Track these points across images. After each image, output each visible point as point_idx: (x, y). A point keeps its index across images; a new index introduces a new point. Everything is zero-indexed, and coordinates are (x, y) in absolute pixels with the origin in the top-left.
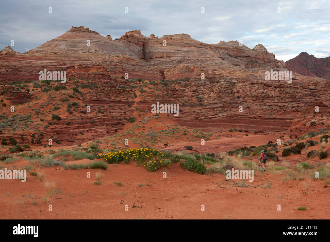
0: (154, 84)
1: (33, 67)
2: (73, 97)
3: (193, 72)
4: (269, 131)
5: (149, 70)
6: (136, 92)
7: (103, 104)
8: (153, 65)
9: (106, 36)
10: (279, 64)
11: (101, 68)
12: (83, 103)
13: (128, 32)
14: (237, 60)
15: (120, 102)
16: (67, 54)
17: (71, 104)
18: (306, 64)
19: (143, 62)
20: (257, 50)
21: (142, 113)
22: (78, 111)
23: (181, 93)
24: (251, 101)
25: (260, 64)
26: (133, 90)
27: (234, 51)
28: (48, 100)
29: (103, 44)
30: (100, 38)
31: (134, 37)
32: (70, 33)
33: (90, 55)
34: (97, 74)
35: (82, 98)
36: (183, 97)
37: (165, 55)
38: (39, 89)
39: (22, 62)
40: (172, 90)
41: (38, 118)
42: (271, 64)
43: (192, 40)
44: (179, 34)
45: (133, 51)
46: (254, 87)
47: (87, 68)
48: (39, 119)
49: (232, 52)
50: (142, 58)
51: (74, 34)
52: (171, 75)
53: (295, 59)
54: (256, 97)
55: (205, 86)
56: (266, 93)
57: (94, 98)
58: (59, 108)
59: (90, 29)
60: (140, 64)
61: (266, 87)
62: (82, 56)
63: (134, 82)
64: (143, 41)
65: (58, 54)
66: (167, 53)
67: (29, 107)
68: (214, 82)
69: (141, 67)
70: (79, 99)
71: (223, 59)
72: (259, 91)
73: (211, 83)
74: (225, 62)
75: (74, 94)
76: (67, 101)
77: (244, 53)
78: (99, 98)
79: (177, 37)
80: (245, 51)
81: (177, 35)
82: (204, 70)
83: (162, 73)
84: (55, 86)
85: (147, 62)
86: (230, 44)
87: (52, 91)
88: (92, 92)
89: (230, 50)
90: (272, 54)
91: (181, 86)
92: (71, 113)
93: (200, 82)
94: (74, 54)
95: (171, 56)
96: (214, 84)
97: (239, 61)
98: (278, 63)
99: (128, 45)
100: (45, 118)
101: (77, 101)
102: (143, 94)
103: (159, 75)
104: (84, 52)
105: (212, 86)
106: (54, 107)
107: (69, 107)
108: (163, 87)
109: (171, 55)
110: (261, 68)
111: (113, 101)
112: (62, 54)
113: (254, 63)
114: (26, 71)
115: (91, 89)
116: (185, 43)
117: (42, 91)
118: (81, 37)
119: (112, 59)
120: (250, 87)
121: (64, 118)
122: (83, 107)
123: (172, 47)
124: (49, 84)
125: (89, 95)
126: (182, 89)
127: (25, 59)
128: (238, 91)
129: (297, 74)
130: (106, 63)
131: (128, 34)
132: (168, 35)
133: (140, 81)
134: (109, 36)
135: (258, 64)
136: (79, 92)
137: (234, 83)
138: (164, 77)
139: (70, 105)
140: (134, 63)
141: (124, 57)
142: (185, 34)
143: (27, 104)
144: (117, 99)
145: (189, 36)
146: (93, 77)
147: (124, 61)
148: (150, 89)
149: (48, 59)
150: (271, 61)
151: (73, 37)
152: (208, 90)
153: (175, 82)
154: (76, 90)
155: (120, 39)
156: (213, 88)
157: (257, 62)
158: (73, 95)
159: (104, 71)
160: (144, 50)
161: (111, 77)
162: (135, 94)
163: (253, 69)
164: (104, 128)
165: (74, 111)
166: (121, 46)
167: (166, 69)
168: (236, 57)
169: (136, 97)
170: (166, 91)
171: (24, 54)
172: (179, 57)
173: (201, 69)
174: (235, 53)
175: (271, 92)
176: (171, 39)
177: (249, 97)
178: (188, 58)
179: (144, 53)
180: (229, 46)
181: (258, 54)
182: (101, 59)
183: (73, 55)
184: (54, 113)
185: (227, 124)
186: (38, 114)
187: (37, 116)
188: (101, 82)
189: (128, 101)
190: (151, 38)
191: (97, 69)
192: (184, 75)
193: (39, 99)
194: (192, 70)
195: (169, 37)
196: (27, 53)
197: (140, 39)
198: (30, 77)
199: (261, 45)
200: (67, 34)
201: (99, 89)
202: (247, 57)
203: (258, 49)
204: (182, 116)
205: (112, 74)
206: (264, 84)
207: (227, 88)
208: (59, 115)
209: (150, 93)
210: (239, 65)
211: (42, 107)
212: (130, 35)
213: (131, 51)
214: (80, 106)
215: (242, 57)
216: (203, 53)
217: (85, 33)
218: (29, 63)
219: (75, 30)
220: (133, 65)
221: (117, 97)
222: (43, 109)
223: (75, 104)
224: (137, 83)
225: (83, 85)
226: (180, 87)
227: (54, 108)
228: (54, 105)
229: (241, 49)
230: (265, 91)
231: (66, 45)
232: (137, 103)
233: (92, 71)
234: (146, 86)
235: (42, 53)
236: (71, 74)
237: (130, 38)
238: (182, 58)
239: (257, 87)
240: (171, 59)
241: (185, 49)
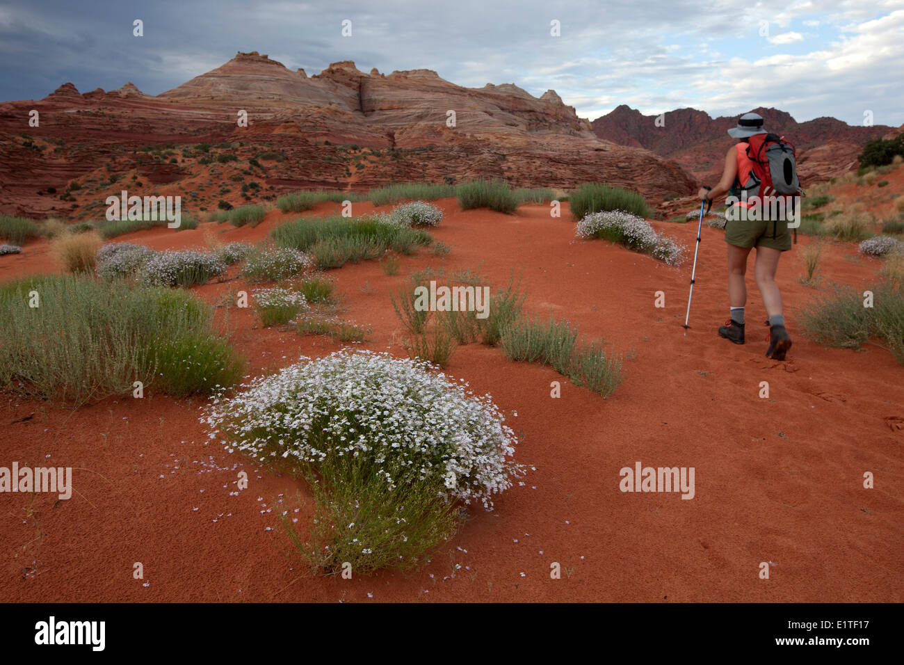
0: (379, 155)
1: (175, 120)
2: (250, 174)
3: (441, 135)
5: (369, 131)
6: (349, 167)
7: (298, 185)
8: (376, 122)
9: (296, 70)
10: (581, 124)
11: (291, 126)
12: (267, 183)
13: (334, 65)
14: (515, 117)
15: (324, 183)
16: (232, 100)
17: (248, 184)
18: (627, 126)
19: (359, 117)
20: (547, 101)
22: (260, 196)
23: (421, 171)
24: (529, 185)
25: (551, 123)
26: (345, 163)
27: (509, 101)
28: (211, 177)
29: (292, 85)
30: (286, 74)
31: (343, 73)
32: (236, 64)
33: (271, 103)
34: (286, 137)
35: (264, 176)
37: (395, 106)
38: (193, 160)
39: (156, 112)
40: (407, 166)
41: (196, 206)
42: (568, 124)
43: (441, 81)
44: (419, 70)
45: (343, 98)
46: (534, 162)
47: (270, 125)
48: (198, 208)
49: (505, 103)
50: (357, 110)
51: (242, 65)
52: (405, 139)
53: (608, 117)
54: (537, 178)
55: (459, 161)
56: (551, 172)
57: (284, 177)
58: (228, 191)
59: (269, 58)
60: (356, 121)
61: (553, 163)
62: (259, 103)
63: (345, 151)
64: (359, 79)
65: (216, 100)
66: (400, 102)
67: (181, 188)
68: (472, 153)
69: (356, 126)
70: (260, 177)
71: (491, 115)
72: (542, 169)
73: (467, 156)
74: (494, 120)
75: (251, 168)
76: (241, 179)
77: (525, 104)
78: (291, 177)
79: (415, 75)
80: (527, 102)
81: (416, 71)
82: (459, 132)
83: (391, 135)
84: (218, 155)
85: (366, 116)
86: (503, 89)
87: (215, 163)
88: (280, 165)
89: (503, 99)
90: (571, 107)
91: (421, 159)
92: (248, 199)
93: (451, 153)
95: (406, 108)
96: (473, 157)
97: (518, 118)
98: (580, 122)
99: (334, 87)
100: (208, 206)
101: (257, 181)
102: (361, 171)
103: (386, 140)
104: (260, 98)
105: (469, 160)
106: (221, 188)
107: (245, 189)
108: (393, 160)
109: (406, 105)
110: (551, 132)
111: (314, 182)
112: (223, 100)
113: (541, 121)
114: (163, 128)
115: (279, 161)
116: (428, 86)
117: (199, 163)
118: (254, 71)
119: (310, 112)
120: (528, 163)
122: (267, 190)
123: (408, 91)
124: (207, 151)
125: (275, 170)
126: (422, 163)
127: (160, 107)
128: (509, 168)
130: (298, 117)
131: (334, 68)
132: (400, 70)
133: (355, 149)
134: (303, 70)
135: (547, 124)
136: (259, 166)
137: (504, 156)
138: (394, 143)
139: (246, 186)
140: (345, 118)
141: (328, 108)
142: (430, 69)
143: (177, 183)
144: (321, 178)
145: (435, 73)
146: (279, 142)
147: (328, 115)
148: (372, 162)
149: (200, 108)
150: (568, 119)
151: (240, 70)
152: (463, 166)
153: (411, 152)
154: (254, 162)
155: (321, 75)
156: (471, 162)
157: (546, 121)
158: (249, 171)
159: (297, 132)
160: (360, 96)
161: (307, 141)
162: (348, 170)
163: (539, 132)
165: (252, 197)
166: (323, 89)
167: (396, 129)
168: (512, 112)
169: (350, 175)
170: (398, 167)
171: (157, 97)
172: (420, 109)
174: (511, 104)
175: (559, 170)
176: (406, 78)
177: (525, 178)
178: (433, 112)
179: (361, 101)
180: (501, 92)
181: (548, 108)
182: (290, 111)
183: (242, 102)
184: (222, 199)
187: (193, 203)
188: (292, 150)
189: (338, 182)
190: (372, 76)
191: (286, 128)
192: (426, 140)
193: (195, 176)
194: (440, 132)
195: (403, 75)
196: (163, 96)
197: (354, 77)
199: (552, 93)
200: (231, 64)
201: (291, 162)
202: (530, 111)
203: (547, 98)
205: (309, 136)
206: (551, 159)
207: (493, 164)
208: (229, 202)
209: (371, 169)
210: (516, 126)
211: (201, 188)
212: (338, 69)
213: (339, 97)
214: (262, 188)
215: (521, 111)
216: (458, 104)
217: (260, 64)
218: (167, 114)
219: (243, 58)
220: (344, 123)
221: (320, 175)
222: (204, 192)
223: (254, 186)
224: (350, 153)
225: (264, 155)
226: (418, 161)
227: (222, 191)
228: (220, 186)
229: (520, 99)
230: (551, 170)
231: (229, 83)
232: (352, 185)
233: (277, 131)
234: (365, 158)
235: (188, 97)
236: (242, 136)
237: (337, 74)
238: (423, 110)
239: (538, 163)
240: (406, 112)
241: (429, 96)
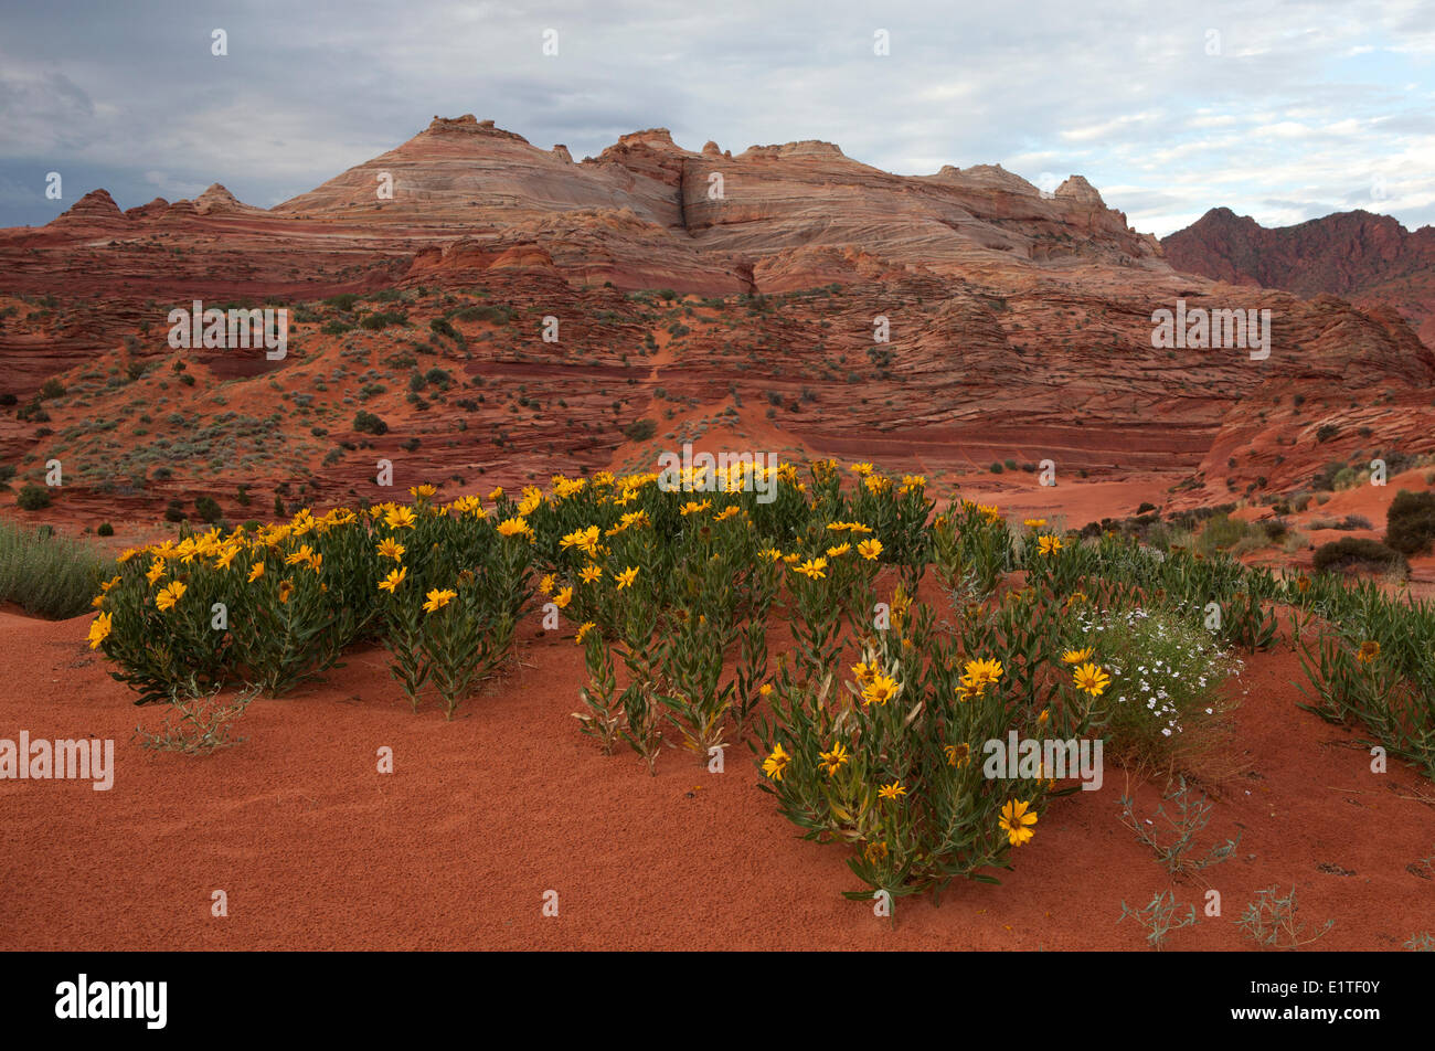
0: (719, 307)
1: (300, 254)
2: (430, 352)
3: (854, 267)
4: (1130, 467)
5: (699, 262)
6: (654, 334)
7: (536, 374)
8: (715, 247)
9: (550, 148)
10: (1142, 245)
11: (531, 252)
12: (467, 371)
13: (628, 137)
14: (1001, 231)
15: (597, 368)
16: (417, 211)
17: (424, 375)
18: (1229, 249)
19: (678, 237)
20: (1070, 199)
21: (677, 407)
22: (449, 400)
23: (816, 337)
24: (1066, 364)
25: (1079, 244)
26: (645, 326)
27: (990, 199)
28: (344, 361)
29: (540, 177)
30: (530, 156)
31: (647, 153)
32: (428, 139)
33: (497, 214)
34: (518, 274)
35: (461, 356)
36: (822, 350)
37: (754, 214)
38: (315, 327)
39: (264, 238)
40: (784, 327)
41: (305, 425)
42: (1115, 243)
43: (849, 163)
44: (802, 143)
45: (646, 202)
46: (1073, 314)
47: (485, 253)
48: (308, 431)
49: (983, 205)
50: (675, 225)
51: (442, 141)
52: (776, 278)
53: (1191, 232)
54: (1082, 349)
55: (901, 313)
56: (1114, 335)
57: (507, 356)
58: (380, 391)
59: (496, 126)
60: (670, 242)
61: (1115, 314)
62: (469, 215)
63: (646, 301)
64: (679, 165)
65: (385, 212)
66: (763, 206)
67: (276, 387)
68: (931, 296)
69: (671, 252)
70: (453, 358)
71: (955, 227)
72: (1091, 327)
73: (920, 301)
74: (961, 237)
75: (433, 340)
76: (409, 364)
77: (1025, 206)
78: (523, 356)
79: (794, 153)
80: (1027, 200)
81: (796, 144)
82: (891, 262)
83: (746, 270)
84: (368, 316)
85: (692, 236)
86: (977, 176)
87: (355, 331)
88: (500, 332)
89: (977, 196)
90: (1116, 212)
91: (814, 311)
92: (423, 407)
93: (882, 297)
94: (441, 209)
95: (776, 218)
96: (932, 304)
97: (1009, 233)
98: (1138, 240)
99: (628, 181)
100: (331, 426)
101: (444, 366)
102: (680, 340)
103: (735, 280)
104: (474, 204)
105: (925, 312)
106: (365, 385)
107: (418, 385)
108: (753, 315)
109: (776, 212)
110: (1081, 259)
111: (575, 365)
112: (399, 210)
113: (1058, 239)
114: (276, 271)
115: (498, 324)
116: (822, 173)
117: (324, 331)
118: (466, 152)
119: (572, 225)
120: (1059, 314)
121: (398, 427)
122: (466, 387)
123: (781, 184)
124: (349, 309)
125: (487, 343)
126: (818, 321)
127: (272, 228)
128: (1017, 327)
129: (1204, 279)
130: (548, 236)
131: (629, 144)
132: (764, 144)
133: (668, 297)
134: (563, 147)
135: (1072, 244)
136: (452, 334)
137: (1003, 301)
138: (753, 285)
139: (421, 377)
140: (647, 235)
141: (612, 216)
142: (823, 141)
143: (269, 376)
144: (590, 358)
145: (835, 148)
146: (505, 285)
147: (612, 230)
148: (705, 321)
149: (352, 229)
150: (1115, 234)
151: (437, 152)
152: (911, 325)
153: (794, 298)
154: (442, 327)
155: (601, 158)
156: (928, 316)
157: (1069, 239)
158: (430, 346)
159: (543, 264)
160: (681, 196)
161: (567, 283)
162: (651, 339)
163: (1056, 261)
164: (543, 462)
165: (433, 402)
166: (605, 184)
167: (757, 260)
168: (997, 221)
169: (655, 349)
170: (762, 330)
171: (271, 211)
172: (804, 218)
173: (880, 258)
174: (995, 206)
175: (1132, 330)
176: (777, 158)
177: (1057, 348)
178: (832, 223)
179: (683, 208)
180: (975, 182)
181: (1072, 212)
182: (534, 224)
183: (438, 215)
184: (363, 408)
185: (980, 444)
186: (305, 413)
187: (299, 419)
188: (531, 300)
189: (628, 367)
190: (706, 157)
191: (519, 255)
192: (820, 277)
193: (312, 360)
194: (849, 261)
195: (768, 153)
196: (282, 208)
197: (668, 159)
198: (291, 290)
199: (1080, 181)
200: (419, 141)
201: (525, 324)
202: (1035, 219)
203: (1070, 192)
204: (819, 416)
205: (572, 274)
206: (1109, 306)
207: (980, 317)
208: (380, 416)
209: (704, 335)
210: (1008, 249)
211: (321, 386)
212: (635, 145)
213: (635, 199)
214: (455, 382)
215: (1017, 220)
216: (885, 207)
217: (478, 138)
218: (285, 243)
219: (446, 128)
220: (646, 245)
221: (588, 351)
222: (324, 395)
223: (437, 377)
224: (657, 307)
225: (466, 311)
226: (809, 316)
227: (365, 390)
228: (363, 381)
229: (1013, 194)
230: (1112, 328)
231: (412, 178)
232: (659, 372)
233: (500, 264)
234: (690, 313)
235: (332, 207)
236: (427, 276)
237: (634, 155)
238: (812, 222)
239: (1082, 314)
240: (776, 226)
241: (824, 193)
